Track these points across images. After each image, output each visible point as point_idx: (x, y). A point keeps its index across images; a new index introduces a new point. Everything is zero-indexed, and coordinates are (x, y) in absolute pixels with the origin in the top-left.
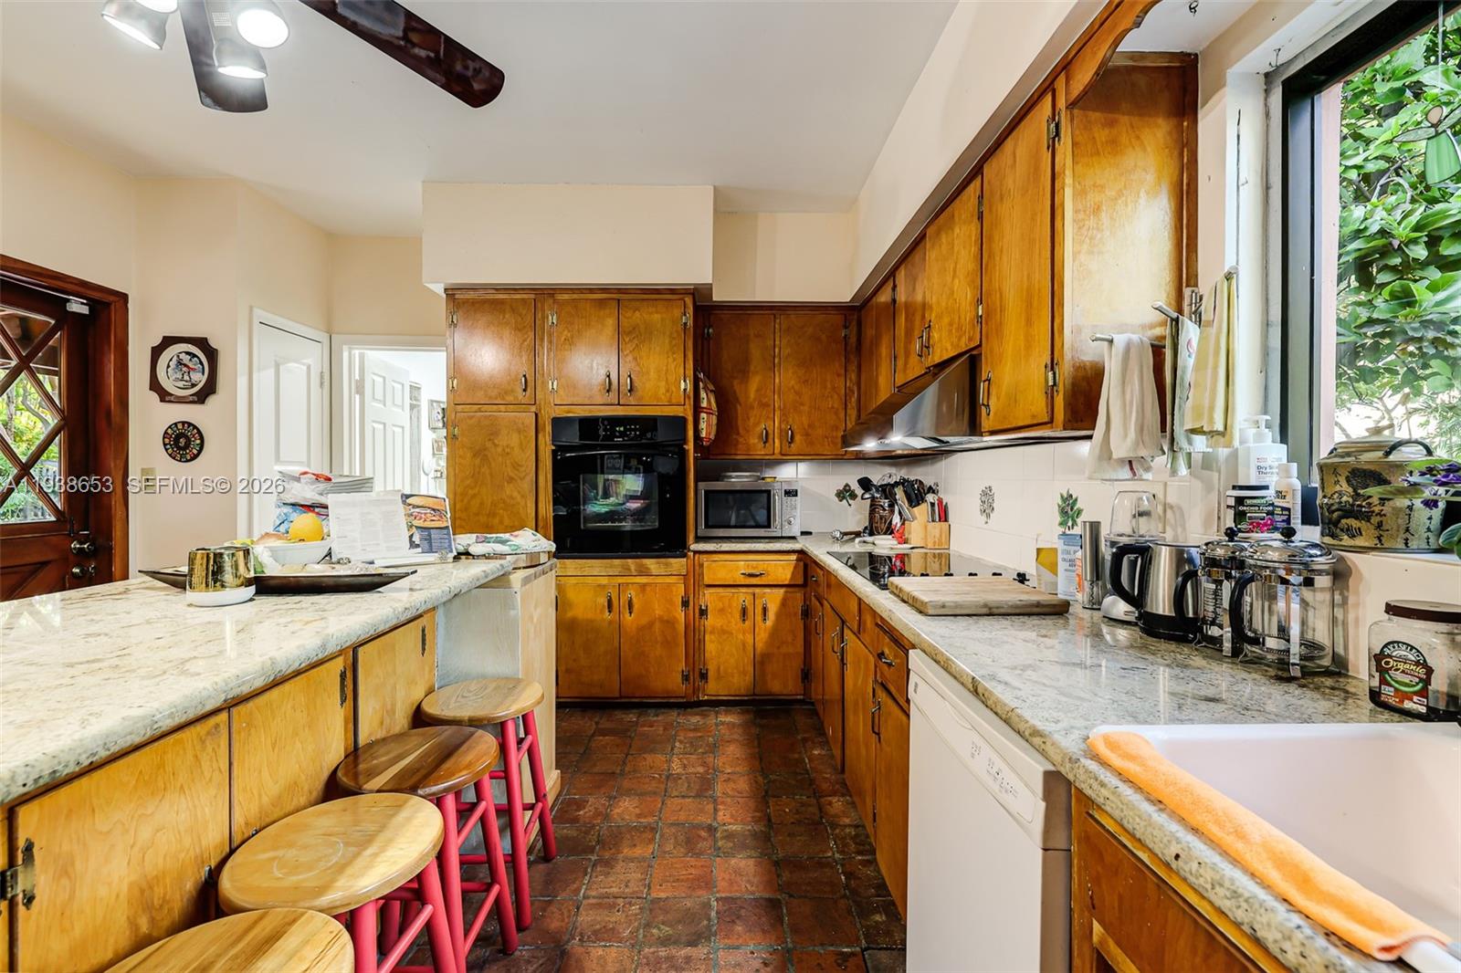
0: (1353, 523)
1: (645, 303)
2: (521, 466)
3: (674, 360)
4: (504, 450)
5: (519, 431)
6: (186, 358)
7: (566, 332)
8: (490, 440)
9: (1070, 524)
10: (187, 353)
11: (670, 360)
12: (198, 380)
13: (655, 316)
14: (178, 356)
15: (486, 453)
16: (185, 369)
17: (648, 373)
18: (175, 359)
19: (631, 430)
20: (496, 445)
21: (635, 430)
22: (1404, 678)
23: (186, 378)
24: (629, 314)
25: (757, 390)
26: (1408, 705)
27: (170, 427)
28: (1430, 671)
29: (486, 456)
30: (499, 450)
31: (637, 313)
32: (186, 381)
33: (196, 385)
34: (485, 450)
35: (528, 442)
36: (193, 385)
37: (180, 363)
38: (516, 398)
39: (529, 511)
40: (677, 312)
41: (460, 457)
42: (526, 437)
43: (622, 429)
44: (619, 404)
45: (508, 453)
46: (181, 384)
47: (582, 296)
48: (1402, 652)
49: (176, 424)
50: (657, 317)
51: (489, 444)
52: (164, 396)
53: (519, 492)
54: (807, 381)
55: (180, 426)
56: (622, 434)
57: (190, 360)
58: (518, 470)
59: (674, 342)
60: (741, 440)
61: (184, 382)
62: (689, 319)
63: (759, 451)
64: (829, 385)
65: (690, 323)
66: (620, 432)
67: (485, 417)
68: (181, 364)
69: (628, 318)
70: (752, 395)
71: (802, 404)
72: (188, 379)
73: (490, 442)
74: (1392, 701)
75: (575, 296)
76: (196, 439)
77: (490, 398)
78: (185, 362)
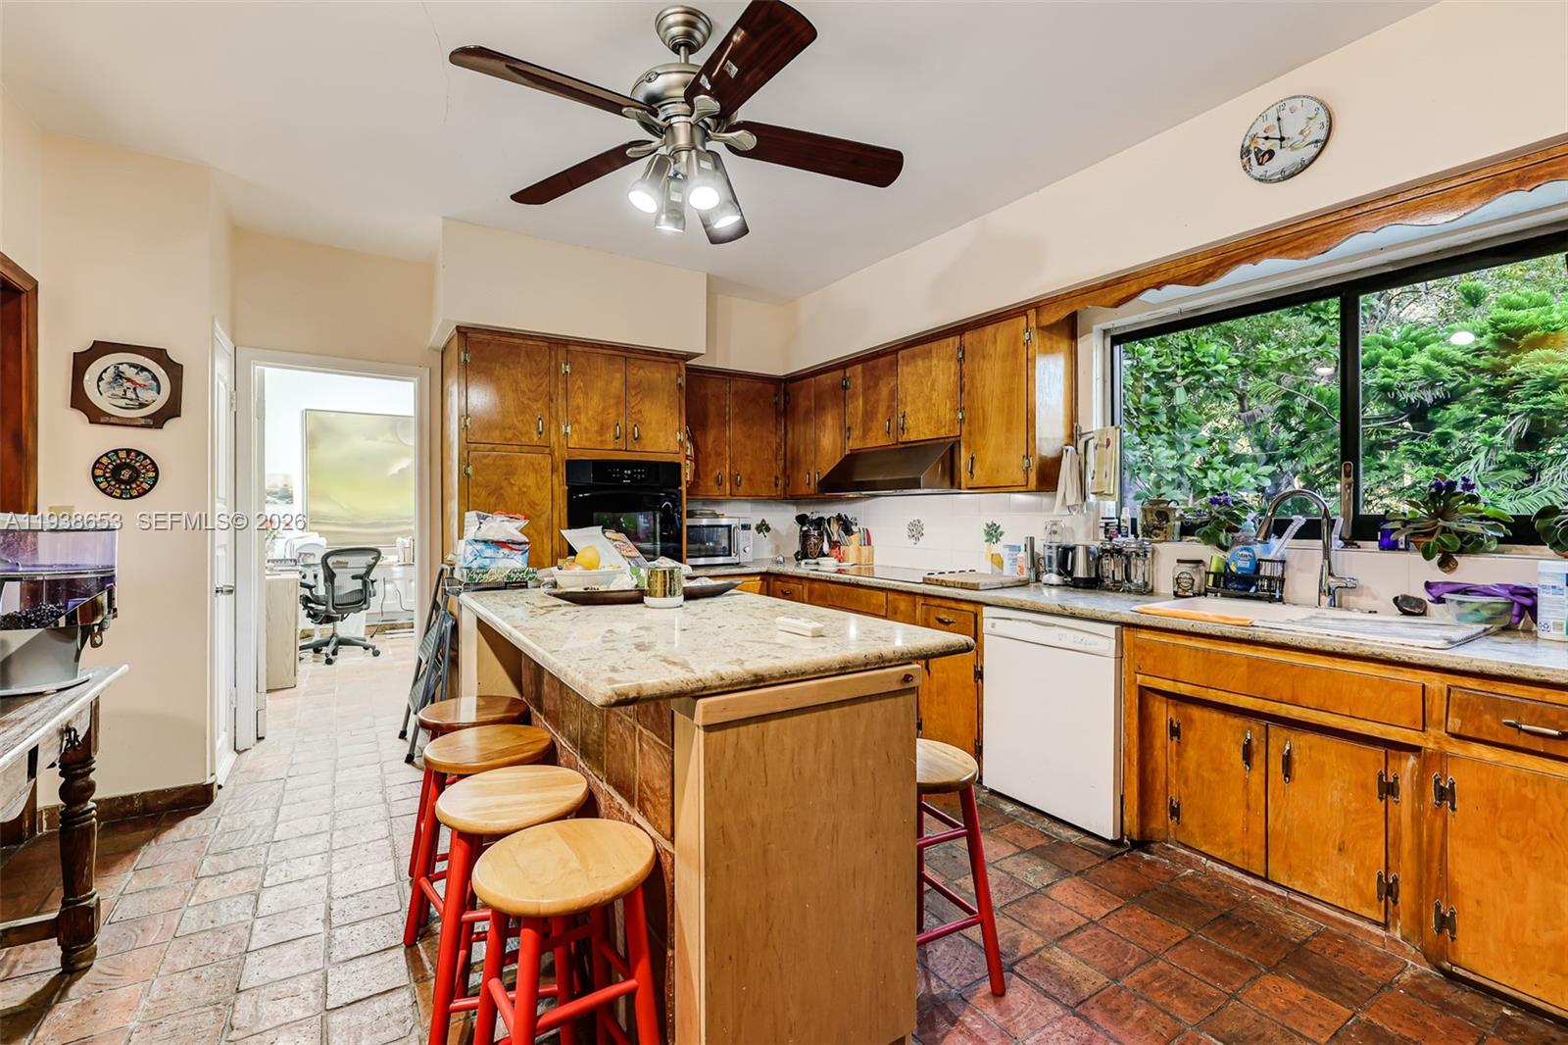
0: (1158, 531)
1: (648, 362)
2: (538, 505)
3: (672, 414)
4: (520, 489)
5: (536, 471)
6: (130, 372)
7: (579, 381)
8: (505, 479)
9: (994, 540)
10: (132, 365)
11: (669, 414)
12: (150, 399)
13: (656, 374)
14: (117, 368)
15: (502, 491)
16: (128, 384)
17: (651, 424)
18: (111, 371)
19: (637, 473)
20: (512, 485)
21: (641, 473)
22: (1185, 584)
23: (130, 394)
24: (635, 372)
25: (714, 442)
26: (1187, 594)
27: (106, 455)
28: (1193, 580)
29: (502, 495)
30: (516, 489)
31: (641, 371)
32: (131, 400)
33: (147, 405)
34: (501, 488)
35: (545, 482)
36: (142, 406)
37: (119, 375)
38: (531, 439)
39: (545, 547)
40: (674, 374)
41: (474, 496)
42: (542, 477)
43: (629, 472)
44: (626, 450)
45: (525, 493)
46: (123, 403)
47: (592, 350)
48: (1185, 575)
49: (116, 452)
50: (658, 376)
51: (505, 484)
52: (96, 416)
53: (536, 530)
54: (749, 436)
55: (123, 455)
56: (630, 477)
57: (137, 373)
58: (534, 508)
59: (671, 399)
60: (701, 483)
61: (126, 401)
62: (682, 381)
63: (715, 492)
64: (765, 440)
65: (684, 384)
66: (628, 474)
67: (503, 457)
68: (121, 378)
69: (634, 374)
70: (710, 445)
71: (747, 455)
72: (134, 397)
73: (506, 482)
74: (1182, 594)
75: (586, 349)
76: (148, 471)
77: (505, 439)
78: (128, 375)
